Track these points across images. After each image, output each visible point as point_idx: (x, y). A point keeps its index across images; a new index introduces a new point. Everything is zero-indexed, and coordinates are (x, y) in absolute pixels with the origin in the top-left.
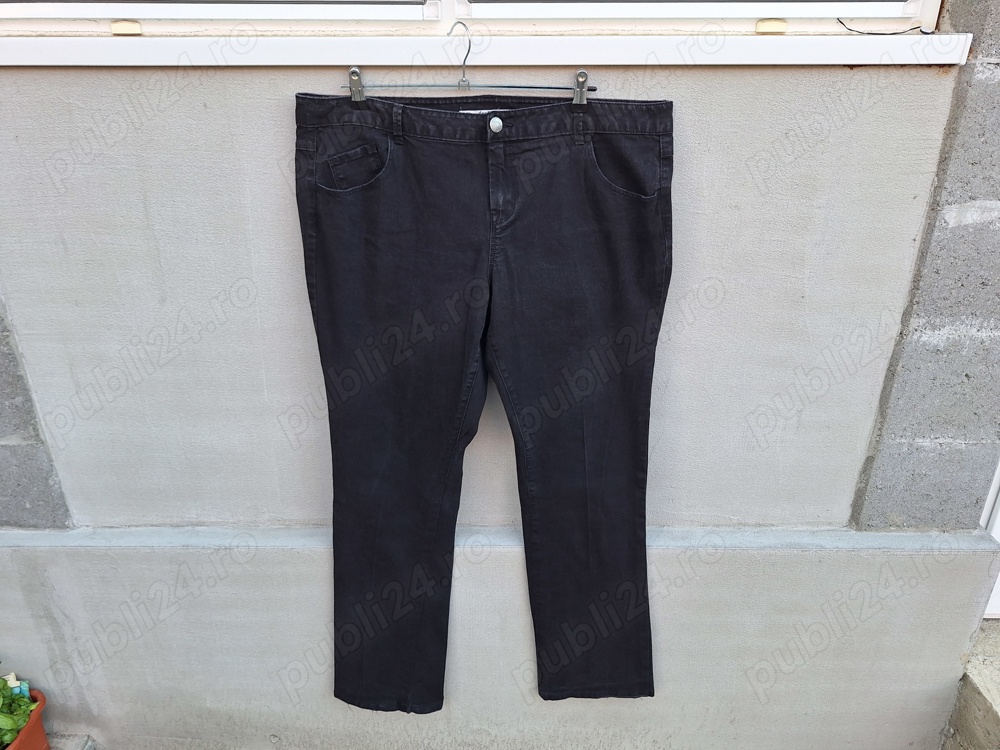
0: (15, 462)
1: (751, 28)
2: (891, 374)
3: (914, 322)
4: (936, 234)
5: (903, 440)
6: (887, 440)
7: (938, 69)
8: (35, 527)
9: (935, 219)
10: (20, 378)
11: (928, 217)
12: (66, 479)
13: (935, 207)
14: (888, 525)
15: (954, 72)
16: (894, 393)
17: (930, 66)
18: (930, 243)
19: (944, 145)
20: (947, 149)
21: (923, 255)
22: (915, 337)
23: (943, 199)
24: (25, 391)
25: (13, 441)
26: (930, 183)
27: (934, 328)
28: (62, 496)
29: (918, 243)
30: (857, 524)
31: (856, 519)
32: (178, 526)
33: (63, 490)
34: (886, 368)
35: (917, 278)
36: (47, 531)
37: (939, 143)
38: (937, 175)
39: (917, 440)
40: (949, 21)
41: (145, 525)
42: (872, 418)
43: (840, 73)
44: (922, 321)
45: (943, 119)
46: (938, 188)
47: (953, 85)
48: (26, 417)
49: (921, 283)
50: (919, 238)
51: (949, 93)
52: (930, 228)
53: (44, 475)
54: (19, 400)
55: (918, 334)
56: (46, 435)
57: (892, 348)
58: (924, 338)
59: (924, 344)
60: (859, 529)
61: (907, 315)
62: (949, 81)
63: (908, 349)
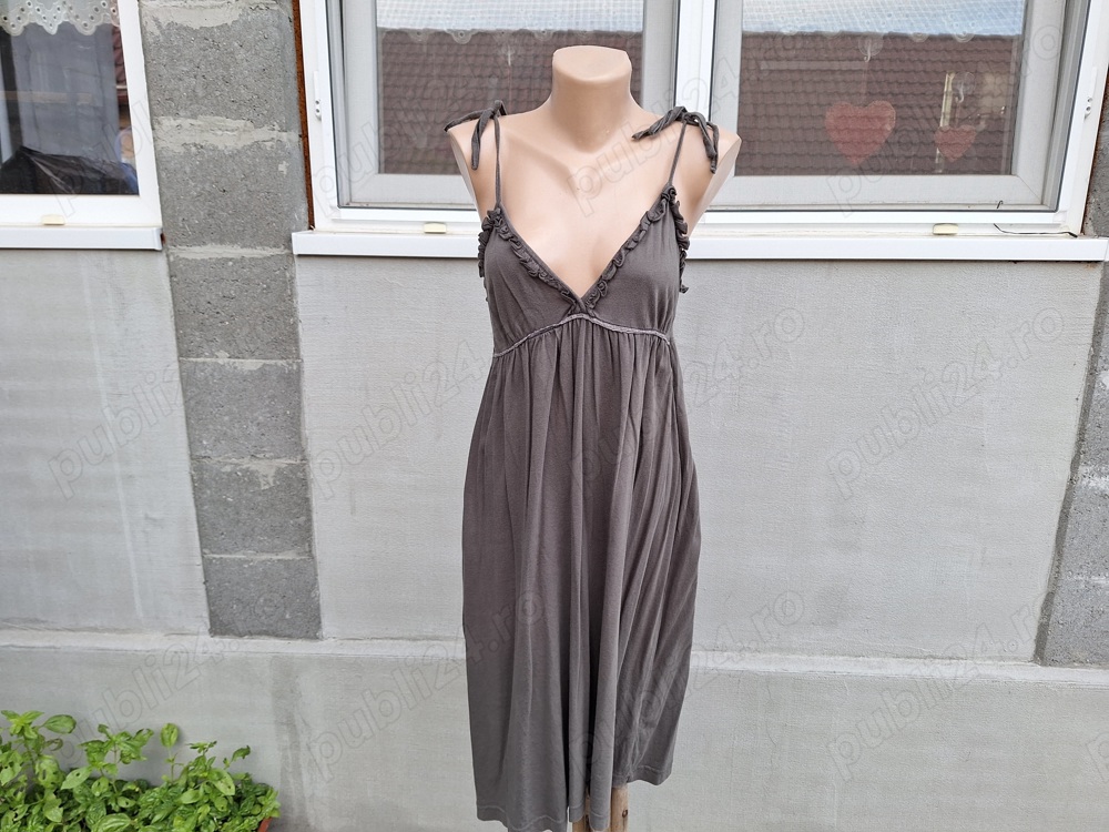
0: (286, 575)
1: (930, 231)
2: (1064, 516)
3: (1082, 469)
4: (1096, 394)
5: (1080, 578)
6: (1066, 577)
7: (1086, 265)
8: (290, 637)
9: (1094, 382)
10: (307, 500)
11: (1087, 380)
12: (325, 593)
13: (1092, 372)
14: (1071, 661)
15: (1100, 267)
16: (1069, 533)
17: (1080, 262)
18: (1091, 401)
19: (1097, 322)
20: (1100, 325)
21: (1085, 412)
22: (1084, 483)
23: (1100, 366)
24: (309, 511)
25: (289, 556)
26: (1087, 352)
27: (1101, 475)
28: (318, 608)
29: (1080, 402)
30: (1042, 658)
31: (1041, 655)
32: (415, 639)
33: (321, 602)
34: (1059, 510)
35: (1082, 431)
36: (299, 641)
37: (1092, 321)
38: (1093, 346)
39: (1093, 578)
40: (1092, 228)
41: (386, 638)
42: (1050, 556)
43: (1005, 266)
44: (1089, 469)
45: (1095, 303)
46: (1094, 358)
47: (1100, 276)
48: (305, 535)
49: (1086, 436)
50: (1081, 398)
51: (1097, 282)
52: (1090, 390)
53: (309, 588)
54: (303, 518)
55: (1087, 480)
56: (317, 552)
57: (1064, 493)
58: (1092, 484)
59: (1093, 489)
60: (1044, 664)
61: (1075, 465)
62: (1097, 274)
63: (1078, 493)
